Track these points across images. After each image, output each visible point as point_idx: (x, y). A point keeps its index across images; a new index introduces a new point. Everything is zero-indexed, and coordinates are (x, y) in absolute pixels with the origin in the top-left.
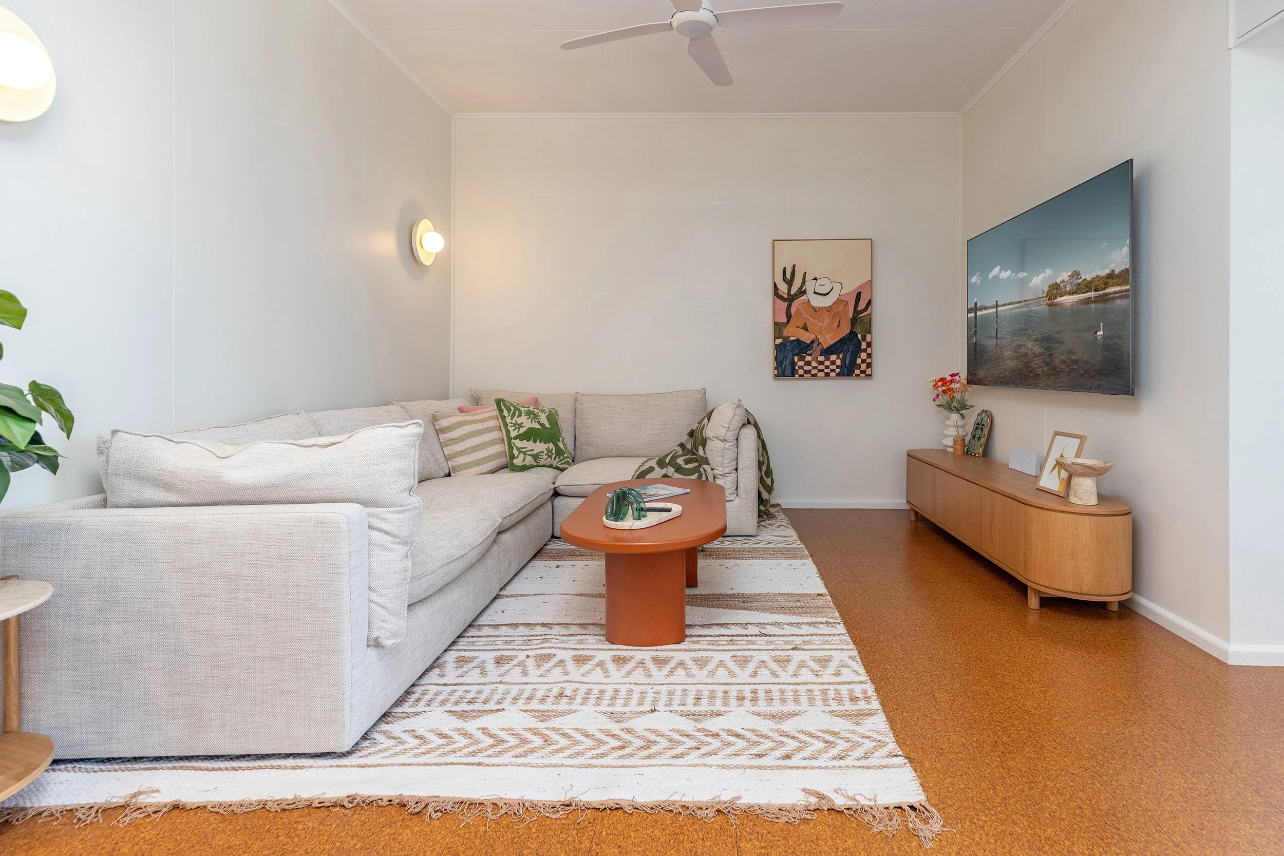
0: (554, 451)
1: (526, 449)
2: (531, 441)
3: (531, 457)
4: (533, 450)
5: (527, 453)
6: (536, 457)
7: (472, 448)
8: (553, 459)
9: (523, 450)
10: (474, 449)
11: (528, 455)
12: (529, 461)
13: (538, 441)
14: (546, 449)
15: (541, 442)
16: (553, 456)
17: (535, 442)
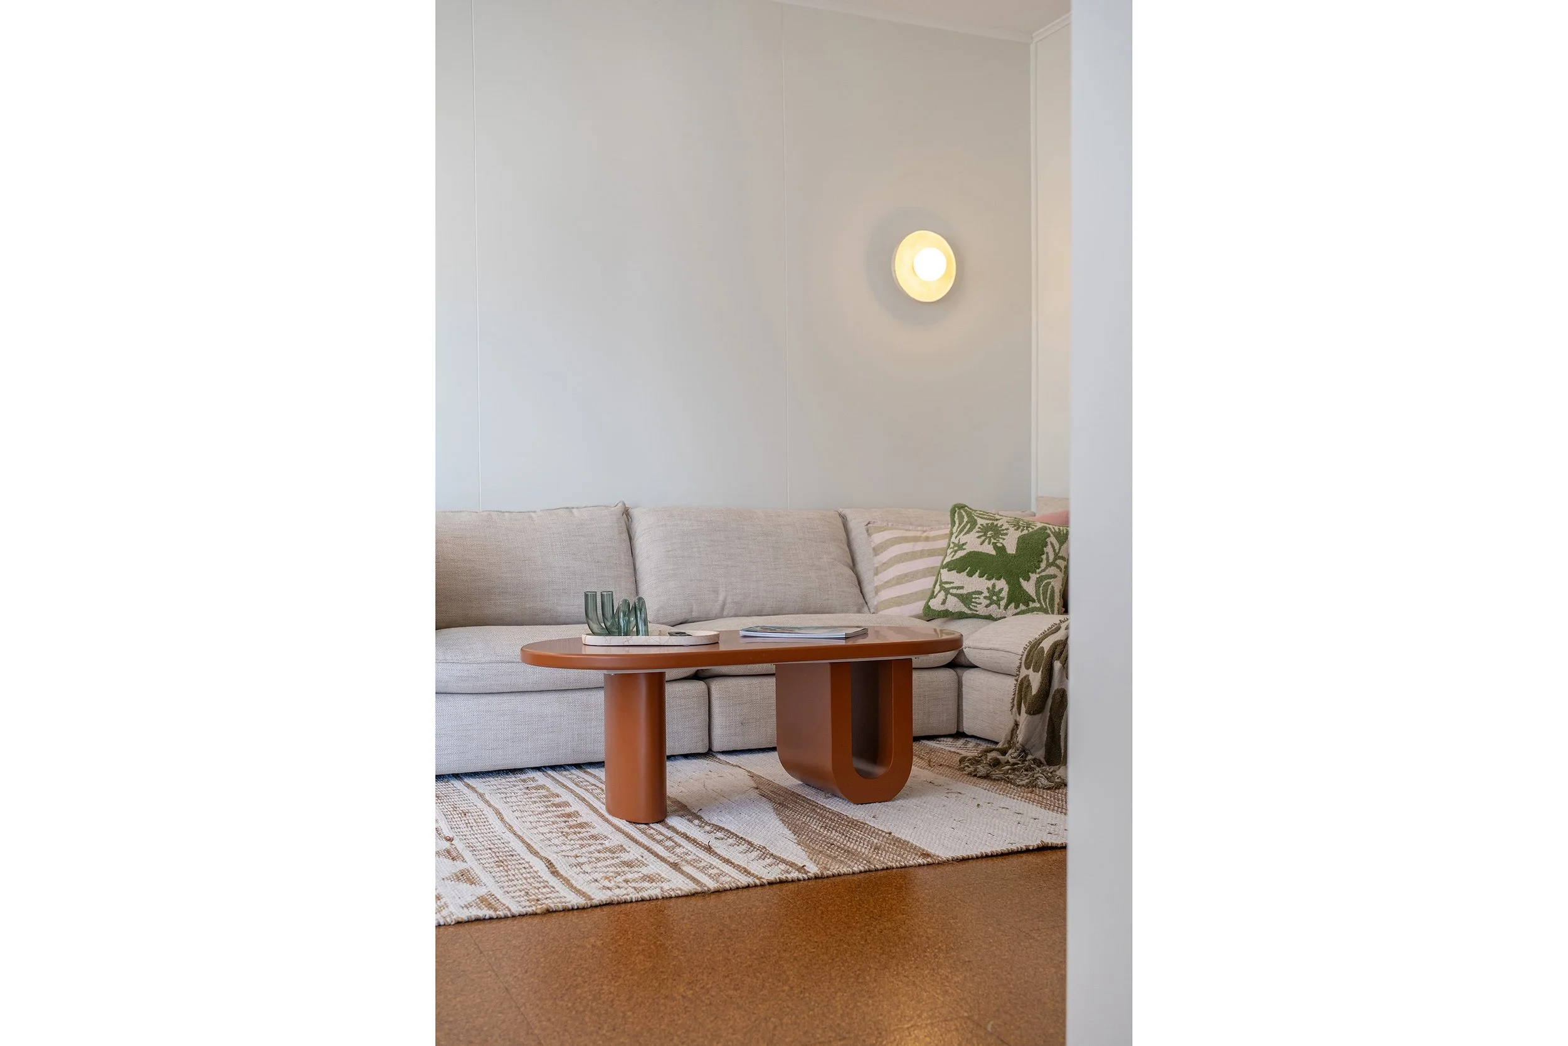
0: (1004, 594)
1: (952, 585)
2: (965, 573)
3: (956, 599)
4: (962, 588)
5: (951, 591)
6: (966, 599)
7: (898, 579)
8: (1002, 607)
9: (947, 586)
10: (900, 580)
11: (952, 595)
12: (953, 604)
13: (977, 573)
14: (988, 589)
15: (981, 576)
16: (1003, 603)
17: (970, 575)
